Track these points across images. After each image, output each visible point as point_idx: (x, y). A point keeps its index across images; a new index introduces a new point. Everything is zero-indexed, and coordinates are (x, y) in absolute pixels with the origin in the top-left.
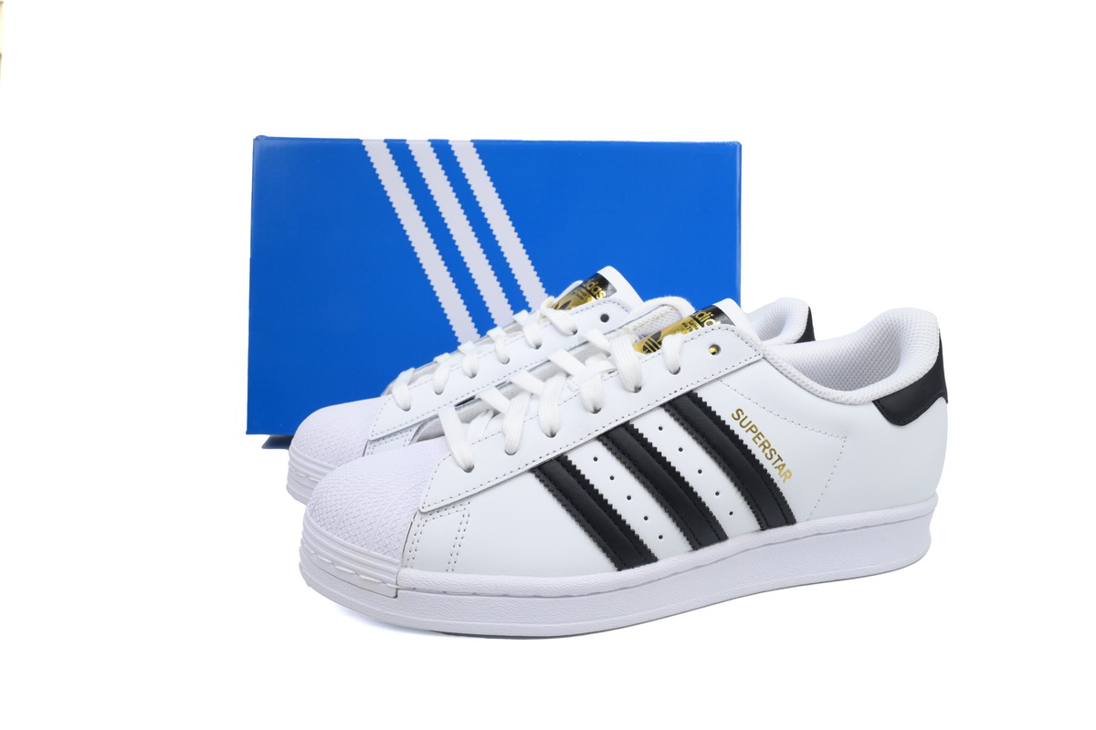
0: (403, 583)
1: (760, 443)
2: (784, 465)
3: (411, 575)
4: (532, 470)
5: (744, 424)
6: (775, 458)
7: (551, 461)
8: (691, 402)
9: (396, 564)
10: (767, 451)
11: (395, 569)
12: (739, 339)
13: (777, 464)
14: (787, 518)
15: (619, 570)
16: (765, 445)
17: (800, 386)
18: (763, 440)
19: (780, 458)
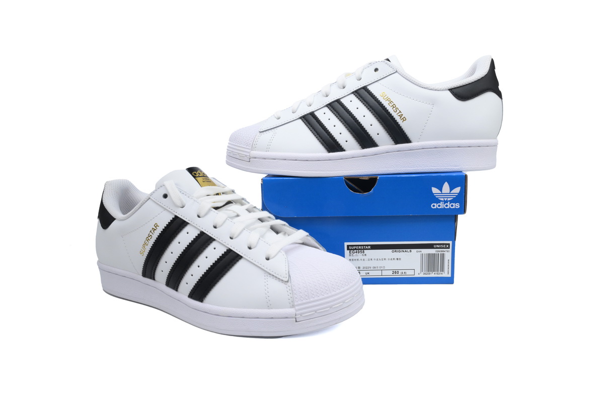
0: (252, 156)
1: (391, 105)
2: (402, 115)
3: (254, 153)
4: (301, 118)
5: (385, 98)
6: (398, 111)
7: (308, 114)
8: (365, 91)
9: (250, 149)
10: (394, 109)
11: (249, 151)
12: (386, 65)
13: (399, 114)
14: (406, 140)
15: (329, 152)
16: (394, 106)
17: (412, 82)
18: (393, 104)
19: (400, 112)
